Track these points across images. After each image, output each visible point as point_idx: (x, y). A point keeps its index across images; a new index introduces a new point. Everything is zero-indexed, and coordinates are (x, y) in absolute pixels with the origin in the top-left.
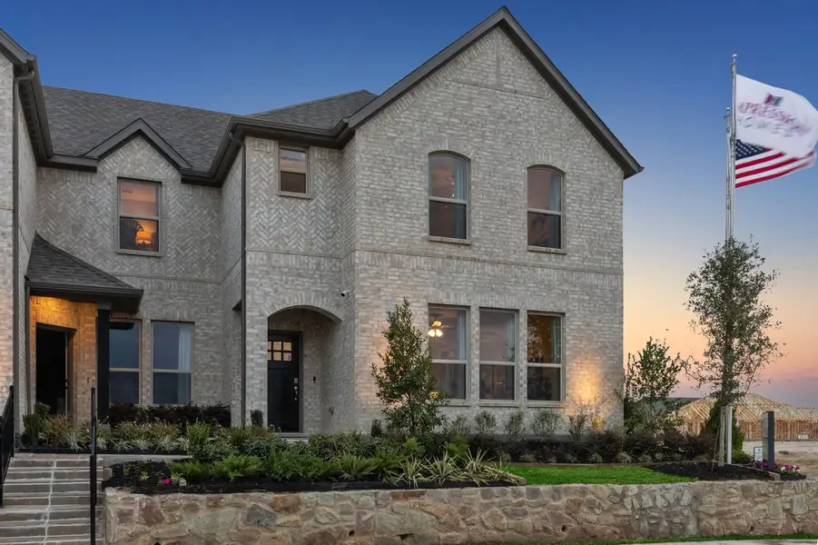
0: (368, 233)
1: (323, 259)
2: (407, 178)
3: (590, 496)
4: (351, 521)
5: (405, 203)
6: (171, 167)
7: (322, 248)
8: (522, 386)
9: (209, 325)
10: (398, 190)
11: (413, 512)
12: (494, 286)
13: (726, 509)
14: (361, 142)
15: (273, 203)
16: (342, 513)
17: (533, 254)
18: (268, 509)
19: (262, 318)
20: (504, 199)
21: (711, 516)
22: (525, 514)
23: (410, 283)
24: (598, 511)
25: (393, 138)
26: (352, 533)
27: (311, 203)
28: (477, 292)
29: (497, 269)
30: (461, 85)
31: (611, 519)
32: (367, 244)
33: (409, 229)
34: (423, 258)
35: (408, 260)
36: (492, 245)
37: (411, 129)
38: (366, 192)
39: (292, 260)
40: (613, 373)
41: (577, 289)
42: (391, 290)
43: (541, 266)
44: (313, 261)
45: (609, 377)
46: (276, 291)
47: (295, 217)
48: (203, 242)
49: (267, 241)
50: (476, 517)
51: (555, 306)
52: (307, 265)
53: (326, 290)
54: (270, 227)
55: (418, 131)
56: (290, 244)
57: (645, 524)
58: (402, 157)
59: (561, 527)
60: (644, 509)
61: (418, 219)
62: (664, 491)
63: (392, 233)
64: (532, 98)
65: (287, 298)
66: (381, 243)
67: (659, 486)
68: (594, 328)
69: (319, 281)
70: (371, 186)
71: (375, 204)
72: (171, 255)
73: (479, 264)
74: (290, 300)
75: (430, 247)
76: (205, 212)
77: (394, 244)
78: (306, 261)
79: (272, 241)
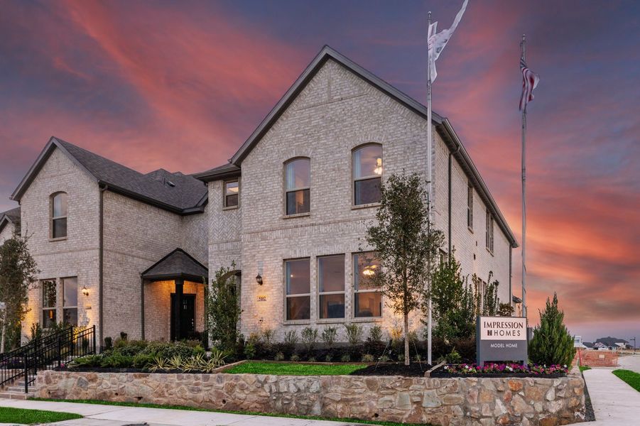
0: (248, 223)
2: (270, 183)
3: (242, 382)
4: (115, 388)
10: (265, 192)
11: (142, 385)
12: (326, 240)
13: (350, 397)
14: (244, 168)
15: (220, 215)
16: (112, 384)
17: (356, 211)
18: (86, 380)
20: (333, 178)
21: (338, 402)
22: (199, 391)
23: (272, 249)
24: (247, 393)
25: (262, 161)
26: (117, 394)
27: (239, 210)
28: (315, 246)
29: (328, 228)
30: (304, 110)
31: (255, 397)
33: (271, 215)
34: (280, 231)
35: (271, 234)
36: (325, 212)
37: (272, 152)
47: (231, 220)
49: (218, 237)
50: (173, 391)
54: (219, 229)
55: (277, 151)
56: (229, 236)
57: (279, 404)
58: (267, 170)
59: (221, 400)
60: (282, 393)
61: (276, 207)
62: (296, 381)
63: (261, 219)
64: (354, 99)
66: (255, 227)
67: (294, 377)
70: (250, 194)
71: (252, 204)
73: (316, 227)
75: (284, 223)
77: (263, 226)
79: (220, 237)
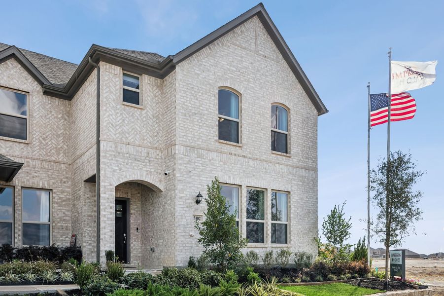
0: (183, 134)
1: (151, 150)
2: (206, 101)
5: (205, 117)
6: (36, 83)
7: (150, 143)
8: (269, 235)
9: (62, 192)
10: (201, 108)
12: (254, 174)
15: (118, 109)
17: (274, 156)
19: (111, 187)
20: (259, 121)
23: (208, 169)
27: (144, 112)
28: (245, 177)
29: (256, 163)
30: (237, 47)
32: (183, 141)
33: (207, 134)
34: (215, 153)
35: (207, 154)
36: (253, 149)
37: (209, 70)
38: (183, 108)
39: (131, 149)
40: (313, 227)
41: (296, 178)
42: (198, 173)
43: (278, 163)
44: (144, 152)
45: (311, 230)
46: (120, 169)
47: (132, 120)
48: (58, 136)
49: (115, 135)
51: (285, 187)
52: (141, 153)
53: (153, 170)
54: (117, 126)
55: (213, 72)
56: (130, 138)
58: (203, 87)
61: (212, 128)
63: (197, 135)
64: (273, 62)
65: (128, 174)
66: (191, 141)
68: (304, 201)
69: (148, 164)
70: (186, 103)
71: (187, 115)
72: (36, 143)
73: (247, 160)
74: (130, 176)
75: (219, 147)
76: (60, 116)
77: (198, 143)
78: (140, 150)
79: (118, 135)
